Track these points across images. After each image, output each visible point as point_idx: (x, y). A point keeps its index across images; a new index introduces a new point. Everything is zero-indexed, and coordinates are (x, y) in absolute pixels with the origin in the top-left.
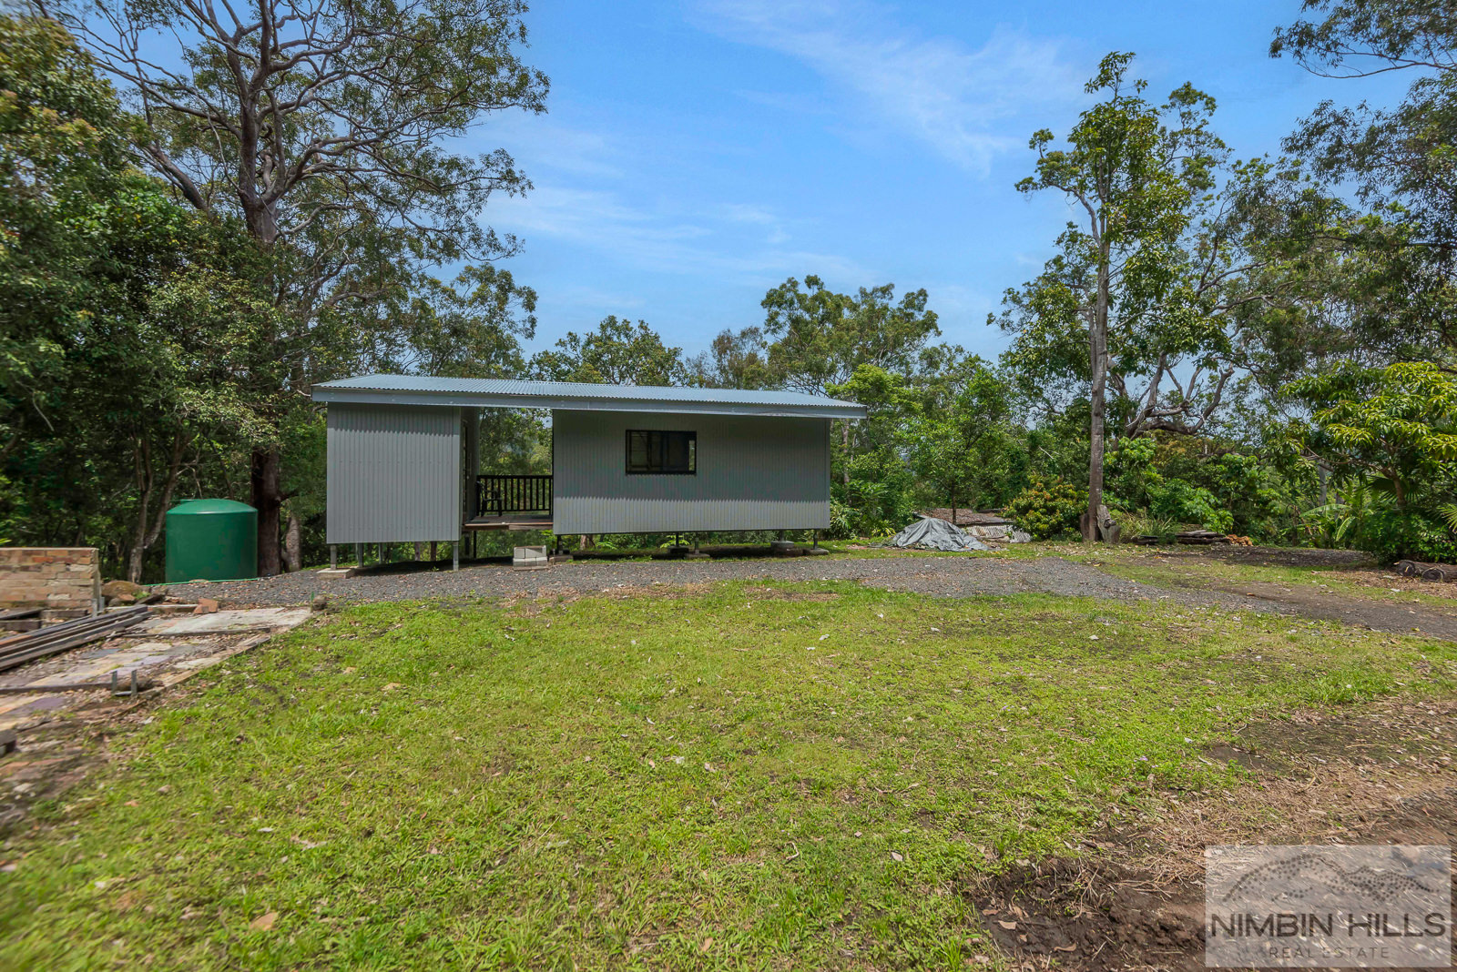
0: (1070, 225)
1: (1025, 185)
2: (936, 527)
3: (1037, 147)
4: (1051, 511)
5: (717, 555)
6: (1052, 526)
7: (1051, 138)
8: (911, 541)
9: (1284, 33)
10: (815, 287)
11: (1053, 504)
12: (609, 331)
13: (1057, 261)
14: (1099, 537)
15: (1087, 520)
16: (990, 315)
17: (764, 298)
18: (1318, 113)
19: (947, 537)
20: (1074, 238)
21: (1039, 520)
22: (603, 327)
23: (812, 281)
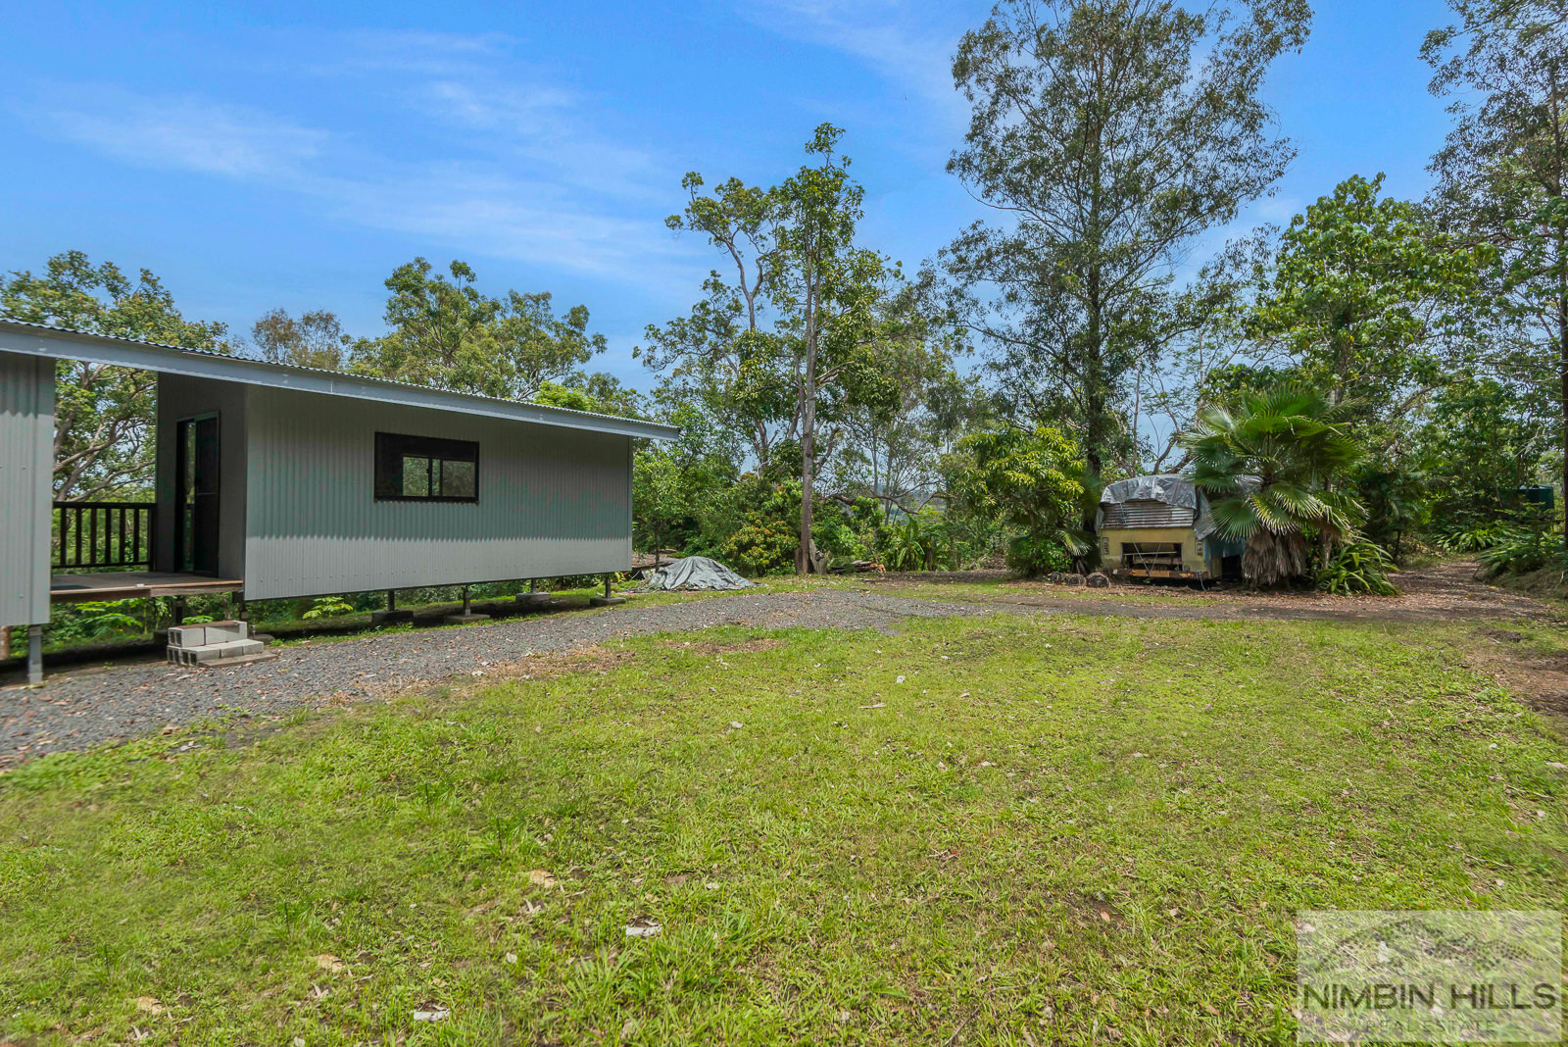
0: (713, 273)
1: (674, 222)
2: (701, 566)
3: (689, 188)
4: (770, 547)
5: (498, 613)
6: (772, 561)
7: (702, 183)
8: (678, 583)
9: (957, 157)
10: (463, 278)
11: (772, 539)
12: (66, 277)
13: (703, 306)
14: (811, 569)
15: (801, 553)
16: (636, 349)
17: (390, 276)
18: (974, 227)
19: (715, 576)
20: (717, 287)
21: (761, 556)
22: (56, 267)
23: (459, 269)
